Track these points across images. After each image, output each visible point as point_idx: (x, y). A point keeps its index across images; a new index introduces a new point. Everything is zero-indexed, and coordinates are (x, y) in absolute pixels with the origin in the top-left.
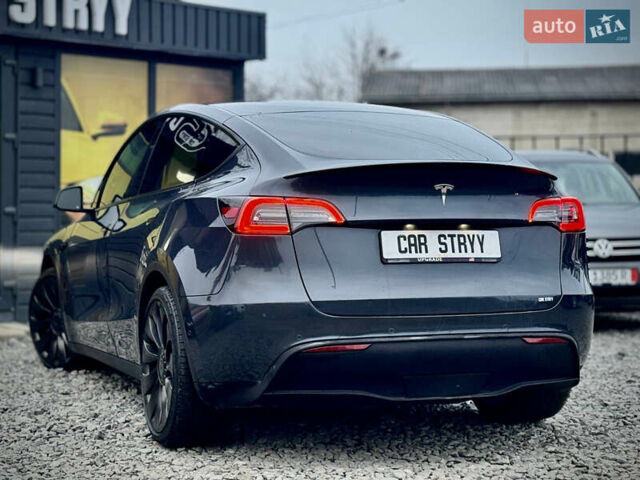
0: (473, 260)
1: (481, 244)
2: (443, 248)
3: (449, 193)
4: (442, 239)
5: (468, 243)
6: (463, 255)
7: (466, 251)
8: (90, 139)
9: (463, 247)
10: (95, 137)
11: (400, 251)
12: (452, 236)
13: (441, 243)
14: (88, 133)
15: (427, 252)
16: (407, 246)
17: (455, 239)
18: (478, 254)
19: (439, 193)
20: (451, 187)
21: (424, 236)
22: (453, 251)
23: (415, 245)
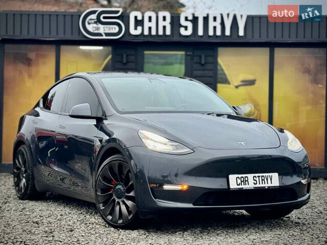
8: (234, 88)
10: (237, 87)
14: (233, 85)
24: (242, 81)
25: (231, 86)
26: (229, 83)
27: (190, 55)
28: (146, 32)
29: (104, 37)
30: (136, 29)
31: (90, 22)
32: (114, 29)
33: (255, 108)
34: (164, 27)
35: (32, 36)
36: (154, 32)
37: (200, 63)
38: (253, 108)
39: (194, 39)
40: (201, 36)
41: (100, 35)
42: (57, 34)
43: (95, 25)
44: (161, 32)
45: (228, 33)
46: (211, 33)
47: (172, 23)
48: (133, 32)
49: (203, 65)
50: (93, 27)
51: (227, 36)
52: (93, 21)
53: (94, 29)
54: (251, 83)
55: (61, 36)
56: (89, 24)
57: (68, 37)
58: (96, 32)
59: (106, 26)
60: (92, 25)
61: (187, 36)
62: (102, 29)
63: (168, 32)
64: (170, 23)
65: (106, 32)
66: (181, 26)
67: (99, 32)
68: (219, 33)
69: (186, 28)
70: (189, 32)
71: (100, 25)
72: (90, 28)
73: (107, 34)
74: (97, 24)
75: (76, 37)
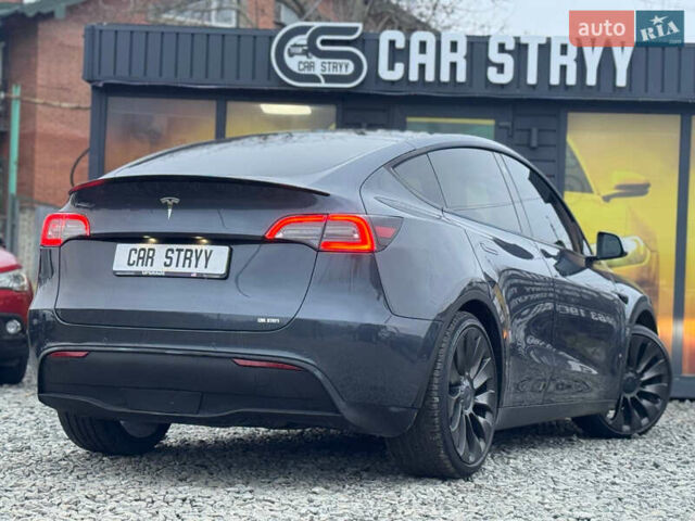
0: (194, 275)
1: (207, 259)
2: (168, 261)
3: (175, 206)
4: (170, 254)
5: (194, 259)
6: (186, 270)
7: (189, 266)
8: (600, 199)
9: (187, 261)
10: (607, 199)
11: (129, 264)
12: (179, 251)
13: (167, 257)
14: (599, 194)
15: (152, 265)
16: (136, 260)
17: (183, 254)
18: (201, 269)
19: (165, 206)
20: (176, 200)
21: (154, 250)
22: (177, 266)
23: (143, 258)
24: (619, 187)
25: (594, 196)
26: (590, 191)
27: (506, 128)
28: (414, 76)
29: (323, 84)
30: (391, 67)
31: (293, 50)
32: (344, 67)
33: (646, 246)
34: (453, 66)
35: (167, 79)
36: (430, 76)
37: (528, 145)
38: (642, 244)
39: (517, 93)
40: (533, 86)
41: (315, 79)
42: (222, 76)
43: (304, 59)
44: (445, 77)
45: (591, 80)
46: (555, 79)
47: (469, 57)
48: (385, 74)
49: (534, 149)
50: (300, 63)
51: (591, 87)
52: (300, 50)
53: (302, 66)
54: (639, 190)
55: (230, 82)
56: (291, 55)
57: (245, 82)
58: (306, 72)
59: (327, 61)
60: (297, 58)
61: (502, 86)
62: (319, 67)
63: (461, 77)
64: (466, 57)
65: (327, 72)
66: (489, 63)
67: (312, 72)
68: (571, 80)
69: (501, 68)
70: (507, 77)
71: (314, 59)
72: (293, 63)
73: (329, 78)
74: (308, 57)
75: (262, 84)
